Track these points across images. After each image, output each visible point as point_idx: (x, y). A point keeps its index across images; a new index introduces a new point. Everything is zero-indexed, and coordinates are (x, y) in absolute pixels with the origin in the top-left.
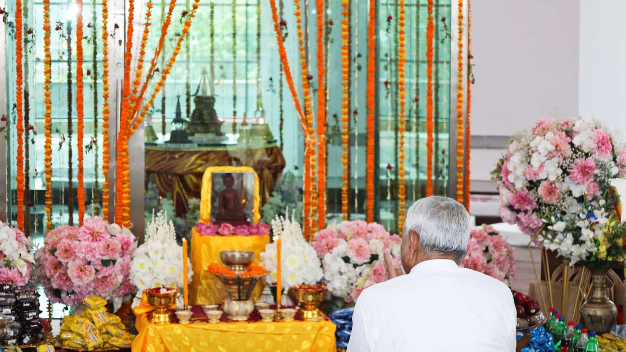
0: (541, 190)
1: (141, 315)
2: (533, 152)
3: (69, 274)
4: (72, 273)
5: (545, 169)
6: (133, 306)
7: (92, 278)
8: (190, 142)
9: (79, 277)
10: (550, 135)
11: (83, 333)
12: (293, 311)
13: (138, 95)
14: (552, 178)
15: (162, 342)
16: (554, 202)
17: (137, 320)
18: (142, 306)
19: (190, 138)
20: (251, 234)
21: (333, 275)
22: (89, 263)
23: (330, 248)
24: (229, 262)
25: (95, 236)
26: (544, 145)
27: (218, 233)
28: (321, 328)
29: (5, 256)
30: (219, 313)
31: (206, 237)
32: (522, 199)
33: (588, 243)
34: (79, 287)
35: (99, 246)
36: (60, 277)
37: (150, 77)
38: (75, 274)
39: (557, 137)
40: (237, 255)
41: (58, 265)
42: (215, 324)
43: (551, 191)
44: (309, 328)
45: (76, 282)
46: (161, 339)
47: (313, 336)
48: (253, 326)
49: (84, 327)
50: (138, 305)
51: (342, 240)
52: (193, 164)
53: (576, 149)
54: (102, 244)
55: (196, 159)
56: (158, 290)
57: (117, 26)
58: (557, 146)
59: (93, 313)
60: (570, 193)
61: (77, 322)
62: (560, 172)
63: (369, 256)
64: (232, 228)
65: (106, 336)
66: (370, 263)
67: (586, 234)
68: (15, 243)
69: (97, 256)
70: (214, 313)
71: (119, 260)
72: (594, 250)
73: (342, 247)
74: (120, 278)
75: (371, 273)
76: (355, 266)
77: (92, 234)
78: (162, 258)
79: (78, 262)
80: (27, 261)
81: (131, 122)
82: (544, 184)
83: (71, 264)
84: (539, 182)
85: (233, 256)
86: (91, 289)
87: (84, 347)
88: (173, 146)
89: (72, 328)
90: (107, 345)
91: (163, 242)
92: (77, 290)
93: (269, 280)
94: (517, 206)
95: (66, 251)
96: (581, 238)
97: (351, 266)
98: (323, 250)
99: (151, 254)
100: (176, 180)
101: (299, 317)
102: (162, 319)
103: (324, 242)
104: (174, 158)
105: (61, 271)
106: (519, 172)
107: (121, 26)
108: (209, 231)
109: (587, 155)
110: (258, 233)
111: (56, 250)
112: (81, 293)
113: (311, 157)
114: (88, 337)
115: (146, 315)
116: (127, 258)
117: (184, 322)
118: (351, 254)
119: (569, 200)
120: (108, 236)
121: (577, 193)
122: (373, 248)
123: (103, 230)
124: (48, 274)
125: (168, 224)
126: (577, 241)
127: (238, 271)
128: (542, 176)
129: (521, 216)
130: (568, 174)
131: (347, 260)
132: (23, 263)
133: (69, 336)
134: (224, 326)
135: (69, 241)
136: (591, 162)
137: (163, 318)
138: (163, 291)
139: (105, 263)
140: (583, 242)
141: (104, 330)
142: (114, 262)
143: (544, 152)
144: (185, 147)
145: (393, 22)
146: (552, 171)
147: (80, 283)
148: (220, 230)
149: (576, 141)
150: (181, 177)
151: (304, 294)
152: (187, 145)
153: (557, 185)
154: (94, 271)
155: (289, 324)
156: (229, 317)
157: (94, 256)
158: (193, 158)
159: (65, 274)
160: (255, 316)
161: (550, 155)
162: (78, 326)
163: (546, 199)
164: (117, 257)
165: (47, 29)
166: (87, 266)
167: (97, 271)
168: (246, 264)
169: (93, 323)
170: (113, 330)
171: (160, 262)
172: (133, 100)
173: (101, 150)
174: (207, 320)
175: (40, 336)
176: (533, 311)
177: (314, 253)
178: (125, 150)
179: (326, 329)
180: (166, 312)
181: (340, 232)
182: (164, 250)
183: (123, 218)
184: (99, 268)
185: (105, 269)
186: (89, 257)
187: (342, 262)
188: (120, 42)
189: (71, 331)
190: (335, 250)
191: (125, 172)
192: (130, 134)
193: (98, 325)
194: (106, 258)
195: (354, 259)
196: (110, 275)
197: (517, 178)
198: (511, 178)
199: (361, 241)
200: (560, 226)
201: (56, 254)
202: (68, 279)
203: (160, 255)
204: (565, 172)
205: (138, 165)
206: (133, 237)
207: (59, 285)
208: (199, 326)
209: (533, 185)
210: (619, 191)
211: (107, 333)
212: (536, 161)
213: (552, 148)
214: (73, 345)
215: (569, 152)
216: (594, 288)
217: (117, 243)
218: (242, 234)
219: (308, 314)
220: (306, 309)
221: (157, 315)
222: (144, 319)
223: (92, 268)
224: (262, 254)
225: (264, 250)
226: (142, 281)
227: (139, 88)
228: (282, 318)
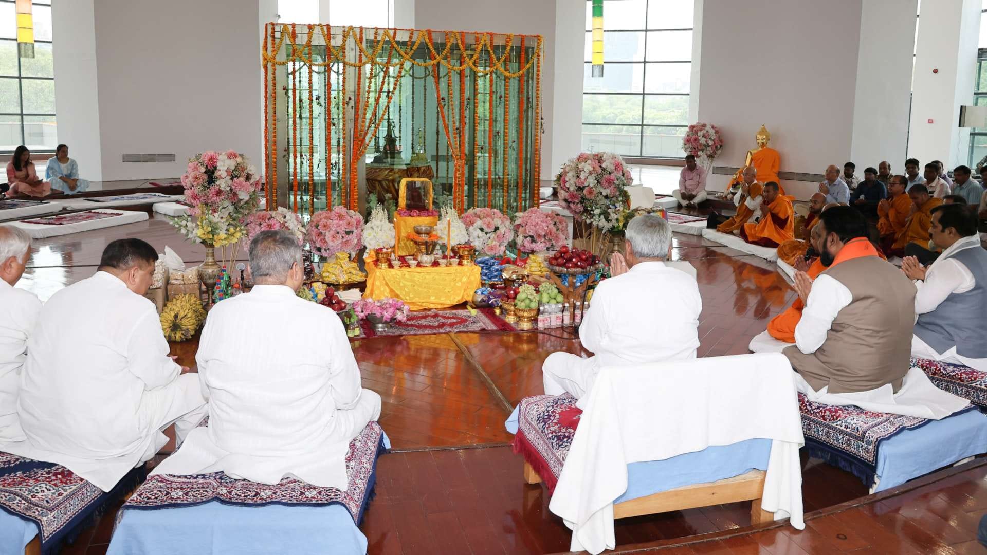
0: (585, 192)
1: (369, 263)
2: (580, 171)
3: (327, 239)
4: (328, 238)
5: (588, 180)
6: (364, 257)
7: (340, 241)
8: (385, 163)
9: (333, 241)
10: (589, 162)
11: (337, 274)
12: (457, 260)
13: (362, 137)
14: (592, 185)
15: (384, 279)
16: (592, 198)
17: (366, 265)
18: (370, 257)
19: (385, 160)
20: (429, 216)
21: (474, 238)
22: (338, 233)
23: (472, 223)
24: (418, 233)
25: (341, 217)
26: (587, 167)
27: (410, 215)
28: (473, 269)
29: (290, 229)
30: (416, 262)
31: (404, 217)
32: (573, 196)
33: (614, 221)
34: (332, 246)
35: (343, 223)
36: (321, 240)
37: (369, 127)
38: (330, 239)
39: (593, 163)
40: (424, 229)
41: (320, 234)
42: (413, 268)
43: (590, 192)
44: (466, 270)
45: (331, 243)
46: (384, 277)
47: (469, 274)
48: (435, 269)
49: (337, 269)
50: (367, 256)
51: (479, 219)
52: (386, 175)
53: (604, 170)
54: (345, 222)
55: (389, 172)
56: (381, 249)
57: (350, 99)
58: (594, 168)
59: (342, 262)
60: (601, 193)
61: (332, 267)
62: (596, 182)
63: (494, 228)
64: (418, 212)
65: (349, 275)
66: (495, 231)
67: (613, 216)
68: (296, 222)
69: (343, 229)
70: (413, 263)
71: (355, 231)
72: (616, 225)
73: (479, 223)
74: (356, 241)
75: (496, 237)
76: (487, 233)
77: (339, 216)
78: (381, 230)
79: (332, 232)
80: (302, 232)
81: (359, 152)
82: (587, 188)
83: (327, 234)
84: (584, 187)
85: (421, 229)
86: (339, 247)
87: (337, 281)
88: (376, 165)
89: (329, 270)
90: (350, 280)
91: (381, 221)
92: (331, 248)
93: (440, 242)
94: (570, 200)
95: (325, 226)
96: (610, 218)
97: (484, 233)
98: (469, 224)
99: (374, 228)
100: (377, 184)
101: (460, 264)
102: (383, 267)
103: (468, 220)
104: (376, 172)
105: (322, 237)
106: (572, 182)
107: (353, 98)
108: (405, 214)
109: (610, 173)
110: (433, 215)
111: (318, 225)
112: (333, 250)
113: (458, 172)
114: (339, 276)
115: (372, 263)
116: (359, 230)
117: (396, 267)
118: (484, 227)
119: (600, 197)
120: (348, 218)
121: (604, 194)
122: (496, 223)
123: (345, 214)
124: (314, 239)
125: (384, 211)
126: (607, 220)
127: (424, 238)
128: (586, 184)
129: (571, 205)
130: (600, 183)
131: (482, 230)
132: (300, 233)
133: (328, 274)
134: (419, 269)
135: (326, 220)
136: (612, 177)
137: (384, 265)
138: (385, 250)
139: (348, 233)
140: (611, 221)
141: (348, 272)
142: (352, 232)
143: (587, 171)
144: (383, 166)
145: (502, 99)
146: (591, 182)
147: (333, 244)
148: (411, 214)
149: (604, 165)
150: (380, 182)
151: (463, 251)
152: (384, 165)
153: (594, 189)
154: (341, 237)
155: (455, 268)
156: (421, 264)
157: (341, 229)
158: (386, 172)
159: (324, 239)
160: (436, 264)
161: (590, 173)
162: (333, 269)
163: (588, 197)
164: (354, 229)
165: (311, 100)
166: (337, 235)
167: (343, 237)
168: (428, 233)
169: (342, 267)
170: (354, 272)
171: (381, 233)
172: (360, 141)
173: (341, 167)
174: (409, 266)
175: (312, 275)
176: (597, 262)
177: (464, 226)
178: (356, 168)
179: (475, 270)
180: (386, 262)
181: (476, 214)
182: (382, 226)
183: (354, 206)
184: (344, 236)
185: (347, 236)
186: (338, 230)
187: (480, 231)
188: (352, 107)
189: (329, 272)
190: (475, 225)
191: (355, 181)
192: (358, 159)
193: (345, 268)
194: (347, 230)
195: (486, 230)
196: (350, 239)
197: (571, 185)
198: (567, 185)
199: (489, 219)
200: (597, 211)
201: (319, 227)
202: (326, 242)
203: (380, 228)
204: (599, 182)
205: (362, 175)
206: (362, 218)
207: (321, 245)
208: (405, 270)
209: (580, 189)
210: (629, 193)
211: (350, 273)
212: (582, 176)
213: (591, 169)
214: (329, 280)
215: (600, 171)
216: (614, 245)
217: (354, 221)
218: (424, 216)
219: (465, 262)
220: (464, 259)
221: (381, 264)
222: (372, 266)
223: (340, 236)
224: (435, 227)
225: (436, 225)
226: (370, 244)
227: (363, 133)
228: (451, 264)
